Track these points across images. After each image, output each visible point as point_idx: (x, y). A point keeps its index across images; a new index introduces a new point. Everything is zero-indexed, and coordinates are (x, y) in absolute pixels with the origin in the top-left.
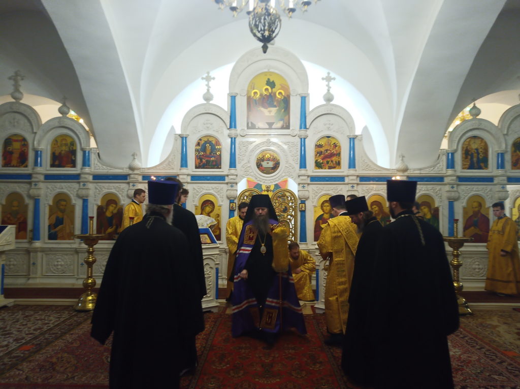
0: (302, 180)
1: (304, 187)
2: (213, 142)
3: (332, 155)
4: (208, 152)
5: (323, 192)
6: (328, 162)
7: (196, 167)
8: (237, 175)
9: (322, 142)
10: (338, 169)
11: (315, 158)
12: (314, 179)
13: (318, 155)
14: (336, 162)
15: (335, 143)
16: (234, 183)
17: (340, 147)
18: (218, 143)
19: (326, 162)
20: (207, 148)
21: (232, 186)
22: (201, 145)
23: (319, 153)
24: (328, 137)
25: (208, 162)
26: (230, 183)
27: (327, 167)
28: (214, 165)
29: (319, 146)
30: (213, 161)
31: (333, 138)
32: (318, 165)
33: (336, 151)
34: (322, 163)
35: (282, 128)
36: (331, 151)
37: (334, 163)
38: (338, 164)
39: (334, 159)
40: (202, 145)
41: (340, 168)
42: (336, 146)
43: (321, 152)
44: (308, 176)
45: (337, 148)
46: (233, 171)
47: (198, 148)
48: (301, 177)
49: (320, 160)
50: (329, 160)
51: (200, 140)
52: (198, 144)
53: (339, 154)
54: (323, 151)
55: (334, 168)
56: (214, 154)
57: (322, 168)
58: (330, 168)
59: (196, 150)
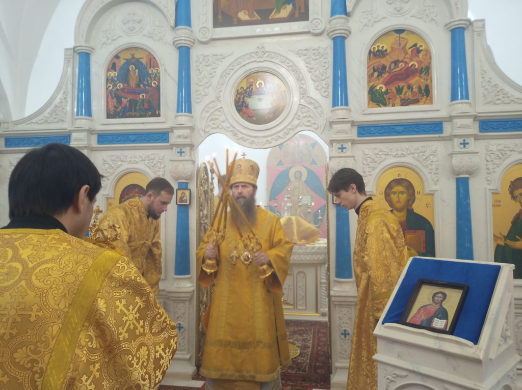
0: (339, 132)
1: (342, 148)
2: (144, 61)
3: (409, 73)
4: (133, 83)
5: (391, 160)
6: (399, 90)
7: (109, 116)
8: (192, 128)
9: (385, 45)
10: (425, 103)
11: (369, 82)
12: (366, 130)
13: (376, 74)
14: (420, 88)
15: (415, 45)
16: (185, 145)
17: (428, 53)
18: (152, 61)
19: (394, 90)
20: (131, 73)
21: (181, 153)
22: (117, 69)
23: (376, 71)
24: (399, 31)
25: (133, 103)
26: (178, 146)
27: (398, 100)
28: (147, 110)
29: (375, 54)
30: (143, 100)
31: (413, 33)
32: (376, 98)
33: (419, 62)
34: (386, 92)
35: (291, 18)
36: (406, 63)
37: (415, 90)
38: (426, 92)
39: (415, 81)
40: (121, 69)
41: (431, 102)
42: (418, 51)
43: (384, 67)
44: (353, 123)
45: (421, 55)
46: (183, 119)
47: (112, 74)
48: (334, 126)
49: (381, 87)
50: (401, 84)
51: (117, 57)
52: (113, 67)
53: (426, 70)
54: (388, 65)
55: (416, 102)
56: (145, 86)
57: (385, 105)
58: (405, 103)
59: (107, 80)
